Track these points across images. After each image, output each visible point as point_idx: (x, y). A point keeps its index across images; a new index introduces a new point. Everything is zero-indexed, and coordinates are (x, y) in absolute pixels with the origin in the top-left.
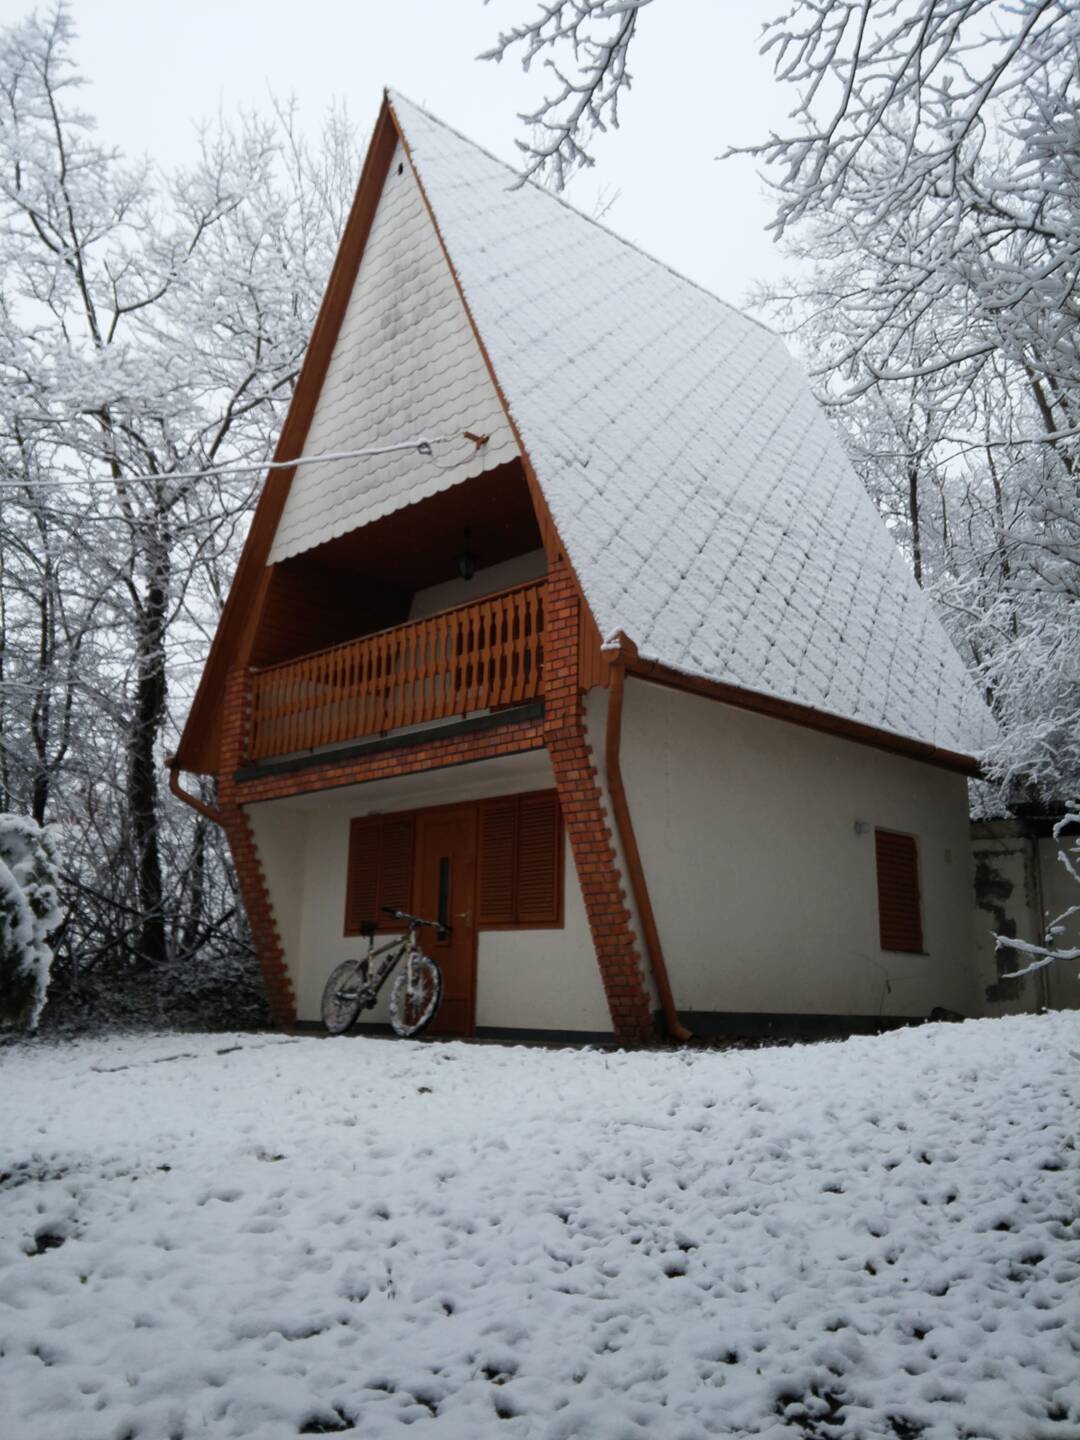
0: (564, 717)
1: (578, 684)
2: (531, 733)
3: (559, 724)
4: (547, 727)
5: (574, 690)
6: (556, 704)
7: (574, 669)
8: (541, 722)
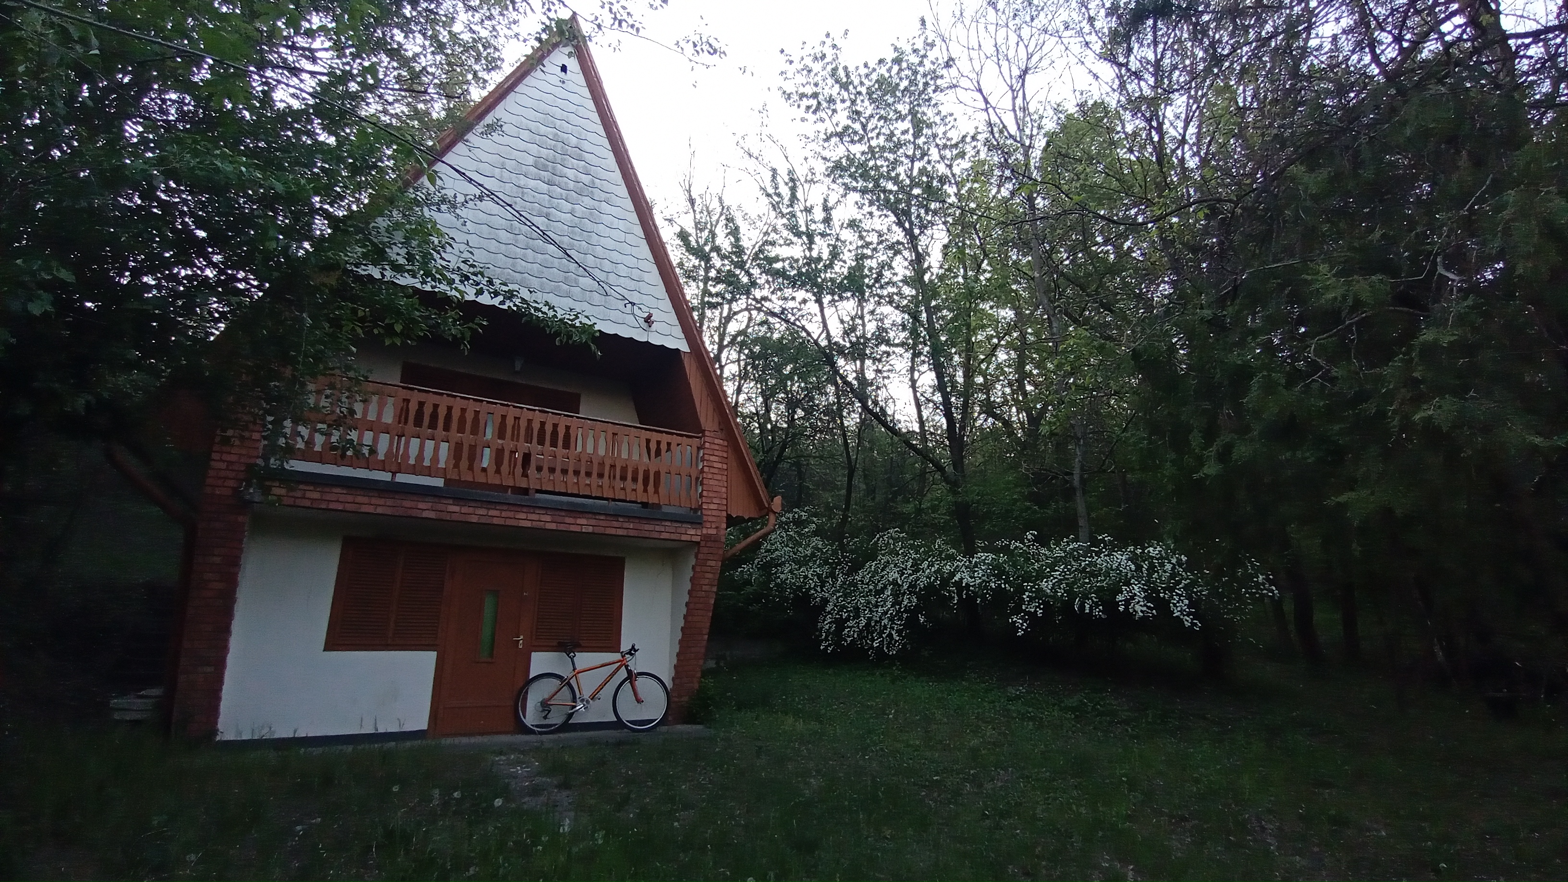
0: (717, 528)
1: (727, 511)
2: (692, 532)
3: (713, 532)
4: (705, 531)
5: (724, 514)
6: (710, 519)
7: (724, 502)
8: (698, 526)
